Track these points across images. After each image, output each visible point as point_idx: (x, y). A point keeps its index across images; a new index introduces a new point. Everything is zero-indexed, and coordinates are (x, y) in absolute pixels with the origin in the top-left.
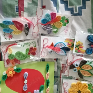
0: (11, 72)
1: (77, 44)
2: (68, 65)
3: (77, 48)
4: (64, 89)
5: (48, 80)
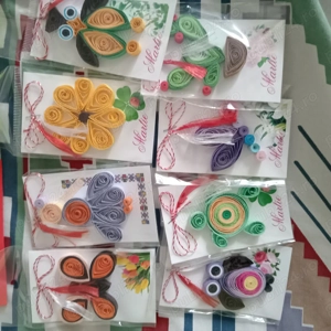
4: (31, 110)
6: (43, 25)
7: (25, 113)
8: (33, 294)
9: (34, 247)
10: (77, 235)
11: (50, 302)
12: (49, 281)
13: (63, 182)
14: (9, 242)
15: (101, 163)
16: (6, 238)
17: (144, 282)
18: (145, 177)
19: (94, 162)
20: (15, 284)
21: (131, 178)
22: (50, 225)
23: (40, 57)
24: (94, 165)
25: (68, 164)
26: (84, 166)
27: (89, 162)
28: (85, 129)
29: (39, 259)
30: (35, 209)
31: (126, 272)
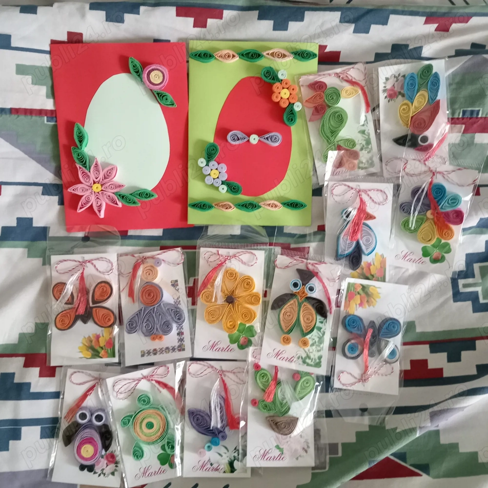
0: (285, 94)
1: (371, 290)
2: (307, 264)
3: (359, 289)
4: (235, 256)
5: (259, 207)
6: (302, 266)
7: (232, 252)
8: (78, 257)
9: (120, 255)
10: (131, 294)
11: (71, 272)
12: (89, 270)
13: (176, 281)
14: (124, 235)
15: (193, 313)
16: (127, 232)
17: (89, 354)
18: (182, 353)
19: (194, 307)
20: (86, 239)
21: (181, 340)
22: (140, 272)
23: (277, 263)
24: (191, 307)
25: (191, 285)
26: (190, 299)
27: (194, 303)
28: (221, 301)
29: (110, 262)
30: (153, 257)
31: (98, 337)
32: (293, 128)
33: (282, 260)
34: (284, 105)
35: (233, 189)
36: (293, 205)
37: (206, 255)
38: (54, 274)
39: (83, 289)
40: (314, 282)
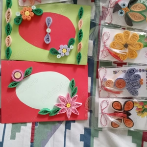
0: (27, 13)
2: (111, 7)
4: (104, 43)
5: (81, 30)
6: (112, 10)
7: (102, 44)
8: (100, 116)
9: (100, 97)
10: (118, 93)
11: (106, 119)
12: (106, 111)
13: (114, 71)
14: (90, 94)
15: (130, 64)
16: (89, 93)
17: (145, 113)
19: (127, 64)
20: (91, 111)
21: (143, 71)
22: (108, 88)
23: (109, 22)
24: (127, 65)
25: (116, 65)
26: (123, 65)
27: (125, 64)
29: (103, 101)
30: (102, 82)
31: (138, 109)
32: (44, 11)
33: (108, 20)
34: (33, 14)
35: (72, 42)
36: (81, 14)
37: (103, 57)
38: (106, 126)
39: (114, 114)
40: (120, 3)
